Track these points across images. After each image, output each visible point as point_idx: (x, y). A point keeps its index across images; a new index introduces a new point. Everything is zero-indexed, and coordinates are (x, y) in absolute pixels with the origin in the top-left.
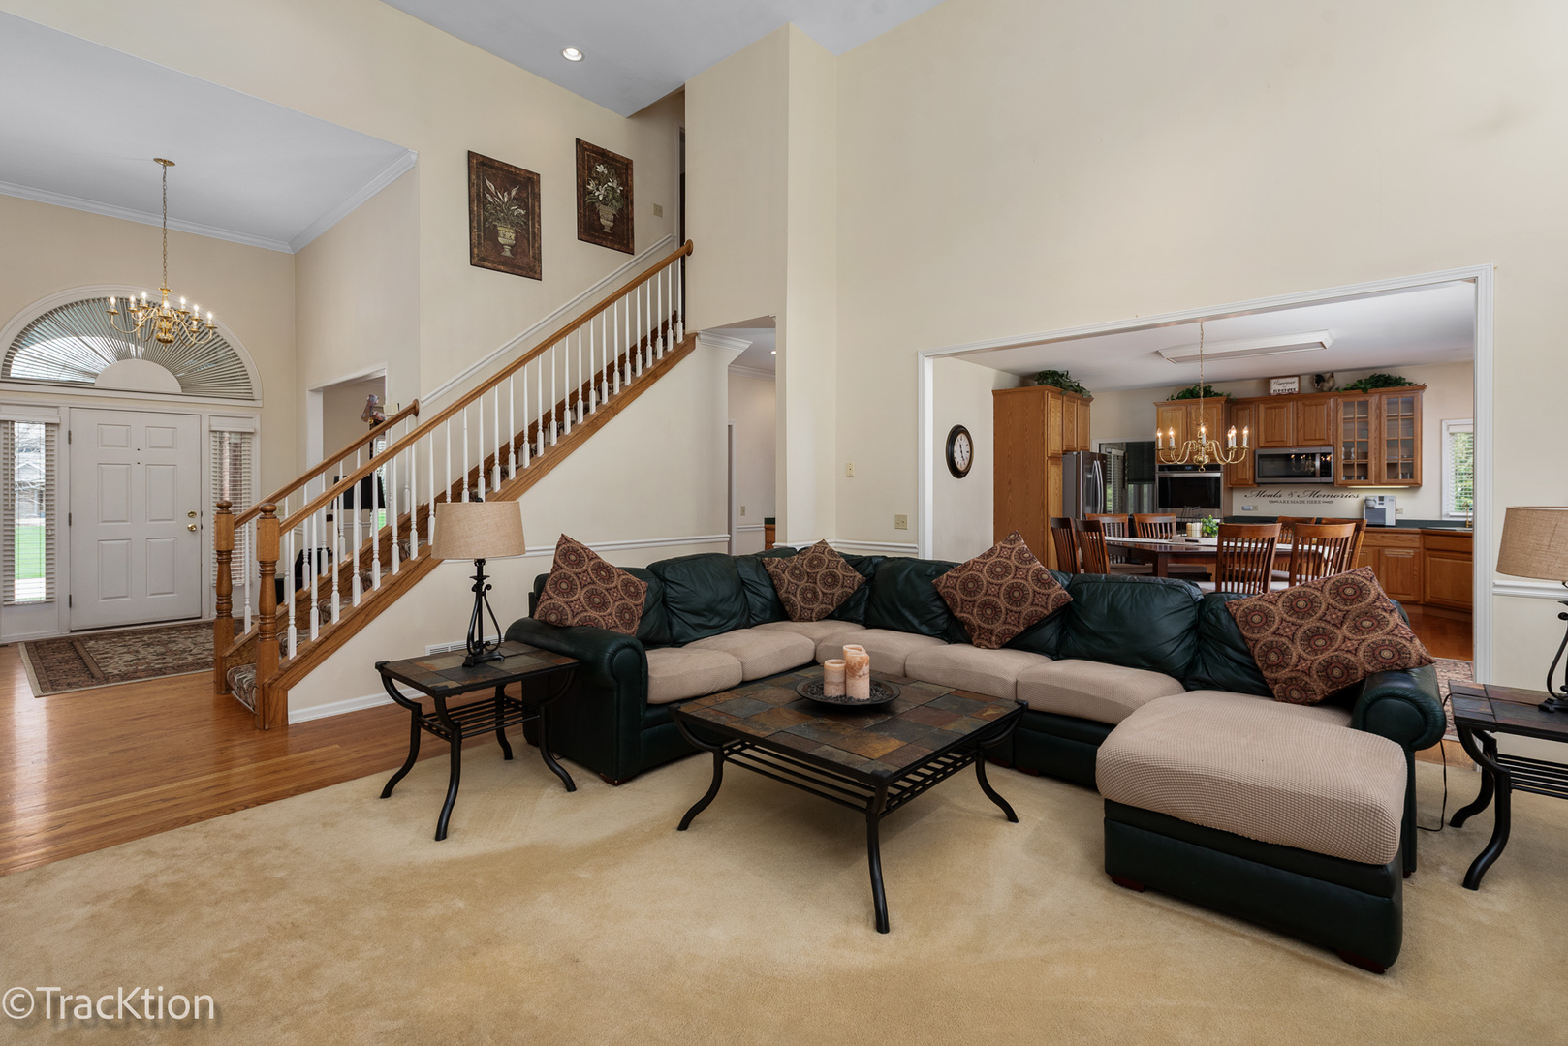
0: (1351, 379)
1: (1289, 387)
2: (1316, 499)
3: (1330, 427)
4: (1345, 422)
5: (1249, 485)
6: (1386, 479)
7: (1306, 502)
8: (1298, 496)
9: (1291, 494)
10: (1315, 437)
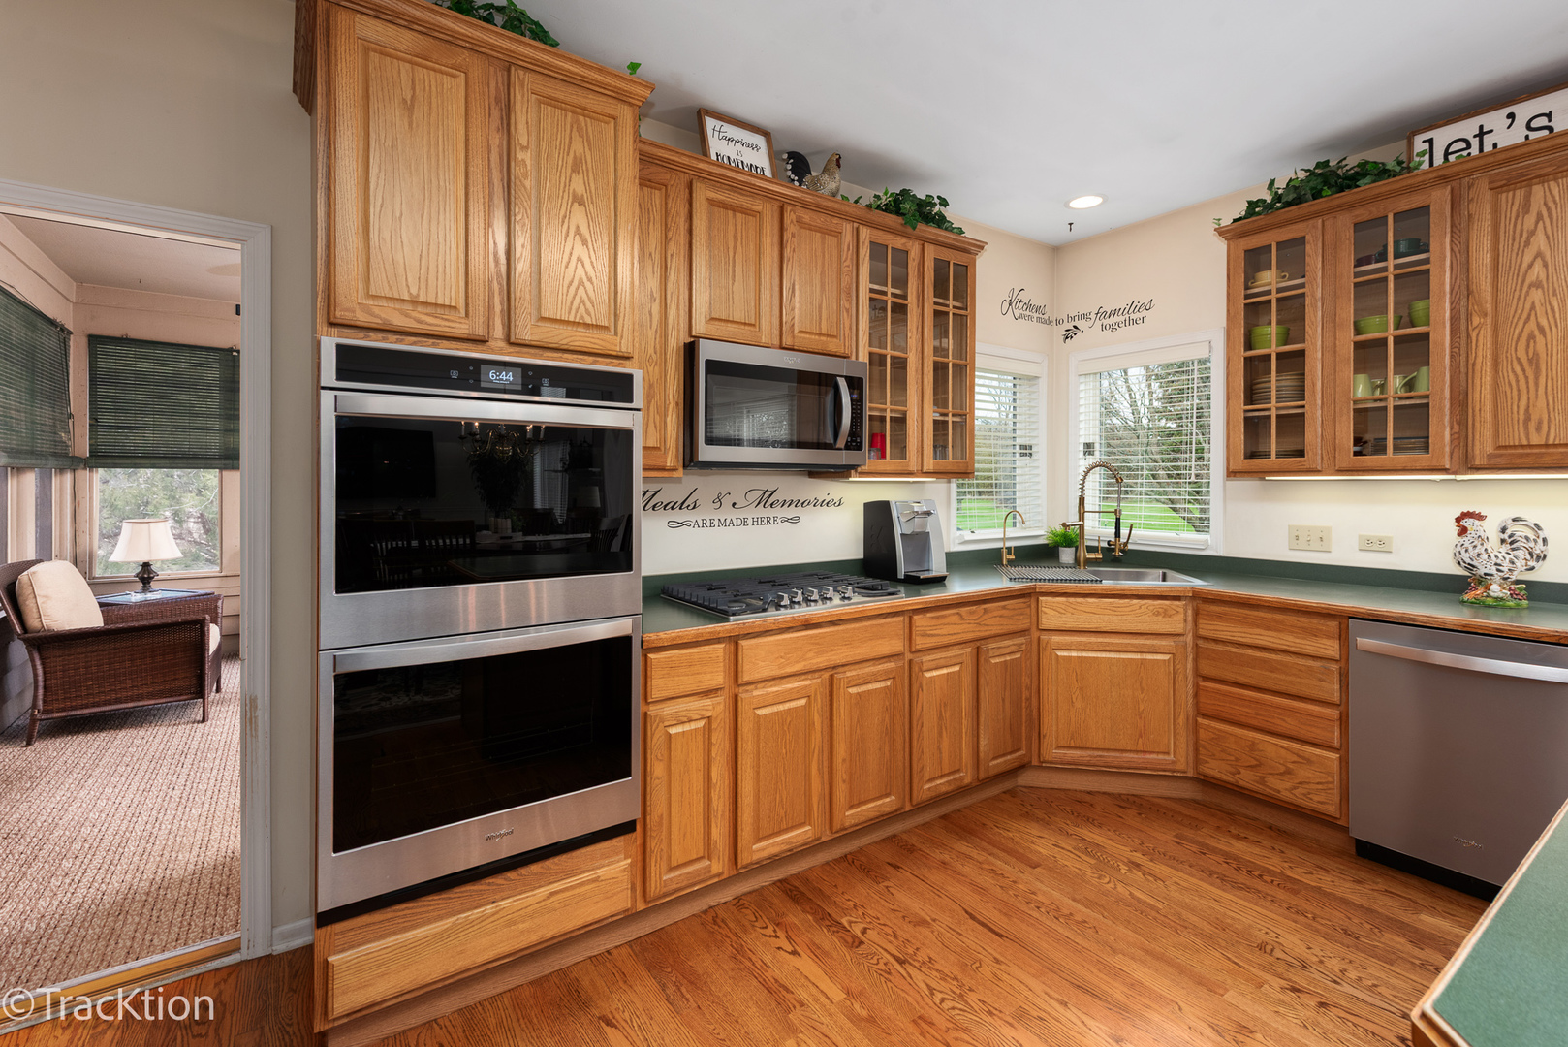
1: (750, 157)
2: (766, 512)
3: (847, 306)
4: (871, 299)
5: (663, 469)
6: (932, 461)
7: (750, 521)
8: (734, 504)
9: (719, 500)
10: (820, 328)
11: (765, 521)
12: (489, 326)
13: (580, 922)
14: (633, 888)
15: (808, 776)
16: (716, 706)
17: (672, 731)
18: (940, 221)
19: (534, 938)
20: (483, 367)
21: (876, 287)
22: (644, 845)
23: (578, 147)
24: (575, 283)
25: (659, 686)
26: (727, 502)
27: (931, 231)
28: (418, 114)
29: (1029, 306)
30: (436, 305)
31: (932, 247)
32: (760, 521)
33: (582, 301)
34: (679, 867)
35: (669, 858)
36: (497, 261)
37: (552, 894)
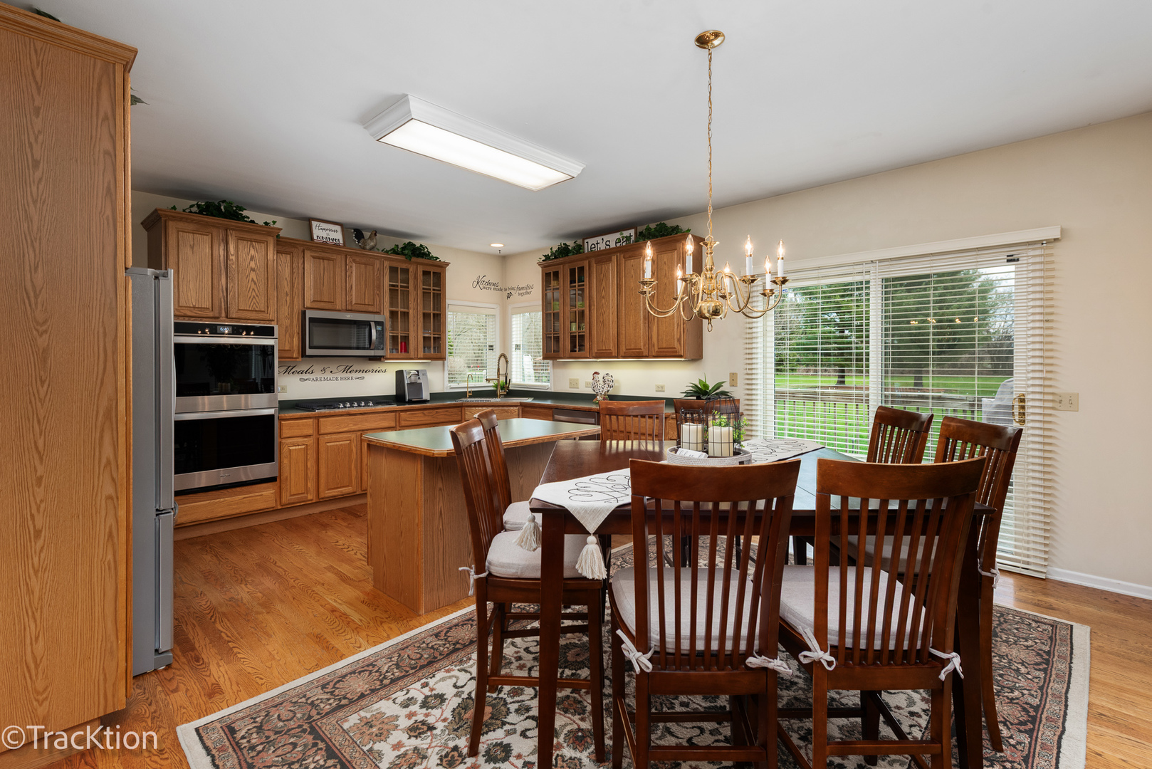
0: (389, 244)
1: (333, 235)
2: (349, 375)
3: (378, 292)
4: (390, 289)
5: (292, 358)
6: (422, 353)
7: (340, 378)
8: (331, 372)
9: (324, 370)
10: (364, 302)
11: (346, 378)
12: (220, 313)
13: (255, 508)
14: (276, 501)
15: (350, 469)
16: (310, 441)
17: (291, 448)
18: (427, 255)
19: (238, 511)
20: (218, 327)
21: (391, 283)
22: (280, 487)
23: (252, 252)
24: (251, 290)
25: (286, 433)
26: (328, 371)
27: (420, 260)
28: (195, 248)
29: (489, 283)
30: (202, 308)
31: (421, 266)
32: (344, 379)
33: (254, 303)
34: (294, 495)
35: (290, 491)
36: (223, 292)
37: (245, 498)
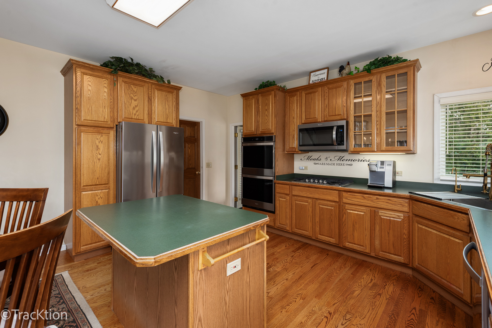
1: (321, 77)
2: (341, 162)
5: (296, 152)
6: (385, 147)
7: (336, 164)
8: (331, 160)
9: (327, 158)
10: (336, 113)
11: (340, 164)
14: (274, 223)
16: (288, 197)
23: (266, 101)
24: (266, 120)
26: (329, 159)
28: (250, 106)
31: (385, 74)
32: (339, 165)
33: (267, 126)
34: (281, 224)
35: (279, 221)
36: (257, 123)
